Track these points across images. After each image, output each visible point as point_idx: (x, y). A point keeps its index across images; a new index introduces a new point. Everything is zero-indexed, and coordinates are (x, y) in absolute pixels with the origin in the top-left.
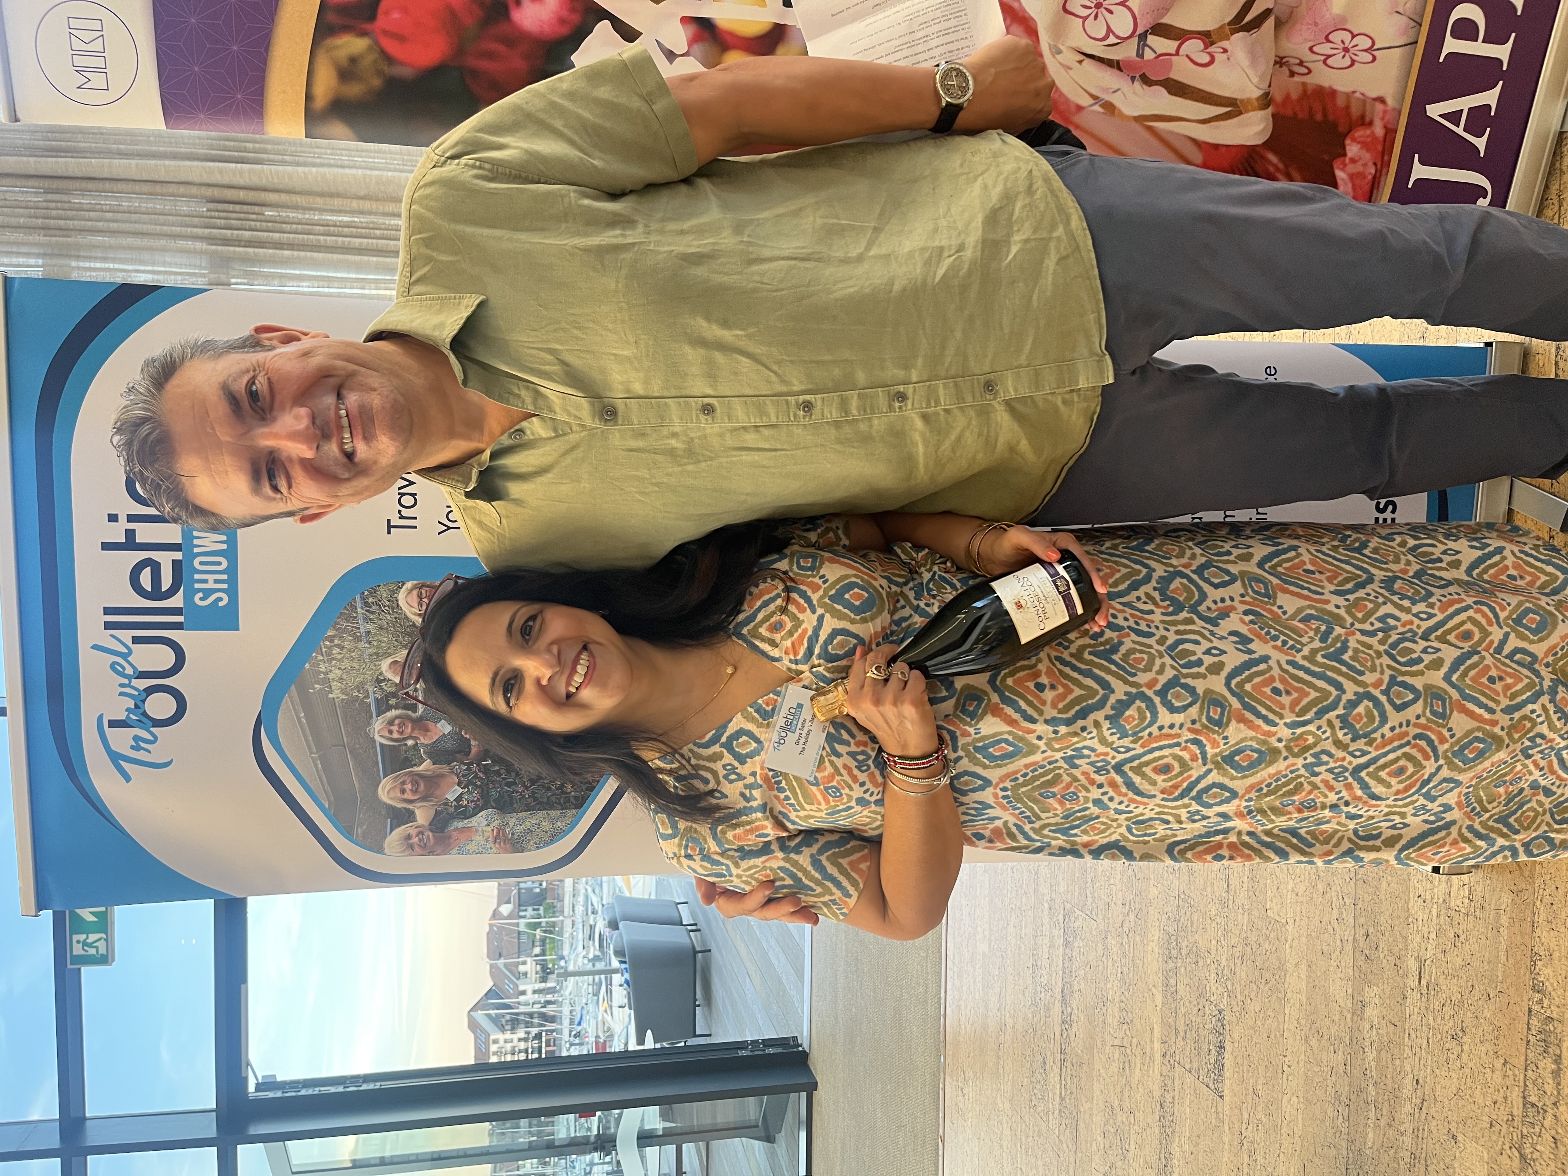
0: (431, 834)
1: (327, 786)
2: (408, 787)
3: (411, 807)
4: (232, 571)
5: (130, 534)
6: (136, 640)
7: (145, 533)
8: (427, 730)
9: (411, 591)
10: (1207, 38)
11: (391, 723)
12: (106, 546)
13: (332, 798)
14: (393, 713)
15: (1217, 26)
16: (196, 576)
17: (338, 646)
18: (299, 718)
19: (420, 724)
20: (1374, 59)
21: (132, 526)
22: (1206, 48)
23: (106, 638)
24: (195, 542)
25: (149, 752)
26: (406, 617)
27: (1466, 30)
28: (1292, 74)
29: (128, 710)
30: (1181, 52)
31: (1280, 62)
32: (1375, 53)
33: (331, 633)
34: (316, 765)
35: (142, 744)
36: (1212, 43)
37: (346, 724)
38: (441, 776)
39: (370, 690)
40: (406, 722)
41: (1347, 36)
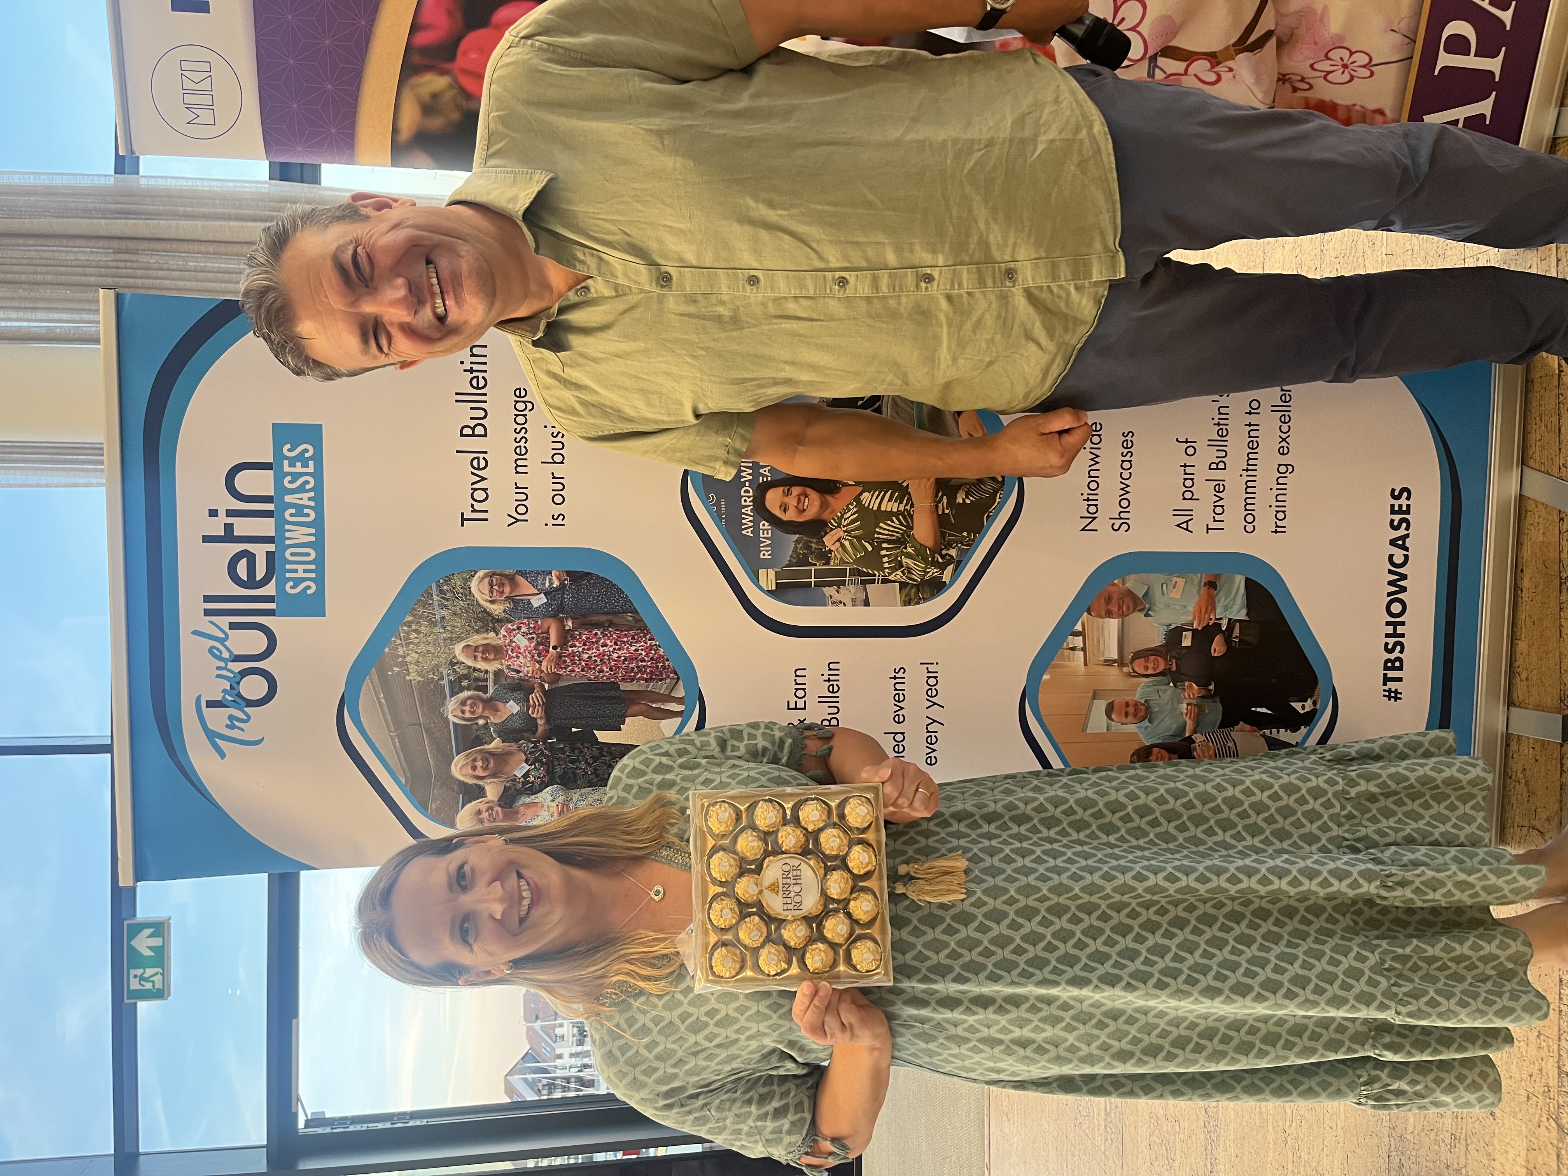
0: (499, 809)
1: (404, 764)
2: (479, 764)
3: (481, 783)
4: (319, 561)
5: (229, 527)
6: (233, 626)
7: (242, 526)
8: (497, 710)
9: (482, 579)
10: (1214, 58)
11: (463, 703)
12: (207, 539)
13: (408, 774)
14: (466, 694)
15: (1222, 47)
16: (288, 567)
17: (416, 631)
18: (379, 699)
19: (489, 704)
20: (1372, 74)
21: (230, 520)
22: (1212, 67)
23: (205, 625)
24: (287, 535)
25: (242, 730)
26: (478, 604)
27: (1458, 45)
28: (1295, 89)
29: (224, 691)
30: (1190, 71)
31: (1283, 79)
32: (1373, 68)
33: (409, 618)
34: (394, 744)
35: (236, 723)
36: (1218, 63)
37: (422, 704)
38: (510, 754)
39: (445, 672)
40: (478, 703)
41: (1345, 54)
